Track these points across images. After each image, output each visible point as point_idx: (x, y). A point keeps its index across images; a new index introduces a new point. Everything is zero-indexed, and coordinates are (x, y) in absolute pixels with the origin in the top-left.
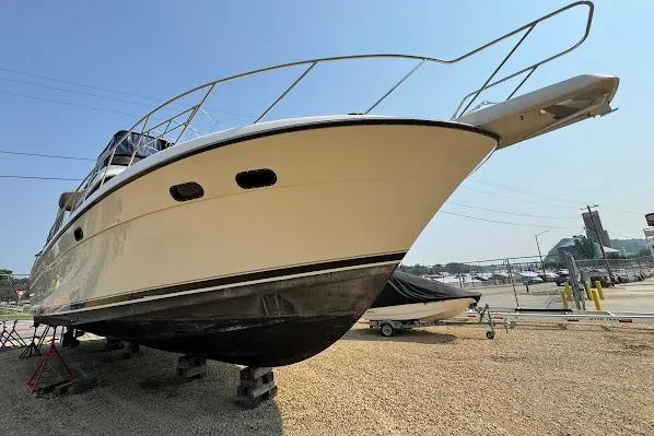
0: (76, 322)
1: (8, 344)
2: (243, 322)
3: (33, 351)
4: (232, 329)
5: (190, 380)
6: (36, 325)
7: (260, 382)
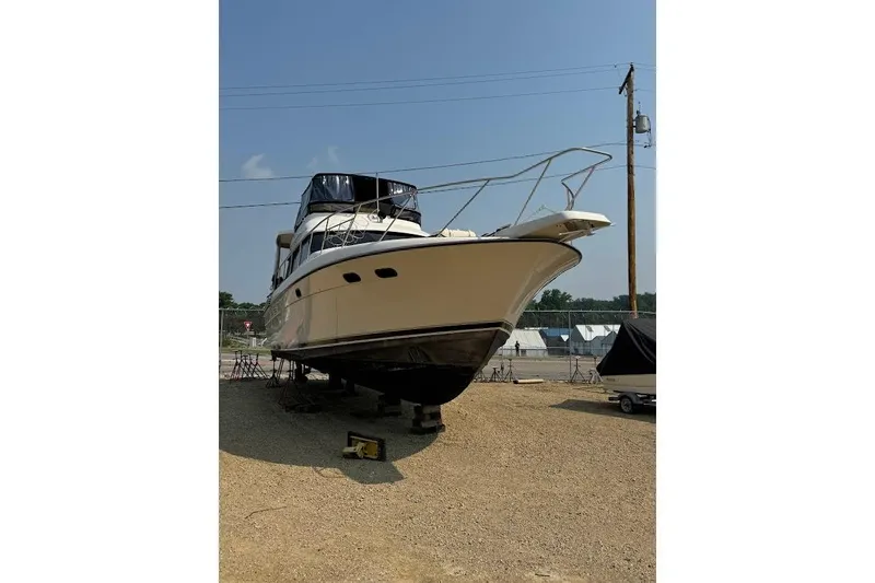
0: (304, 357)
1: (255, 376)
2: (400, 365)
3: (274, 383)
4: (395, 369)
5: (388, 415)
6: (274, 359)
7: (428, 417)
